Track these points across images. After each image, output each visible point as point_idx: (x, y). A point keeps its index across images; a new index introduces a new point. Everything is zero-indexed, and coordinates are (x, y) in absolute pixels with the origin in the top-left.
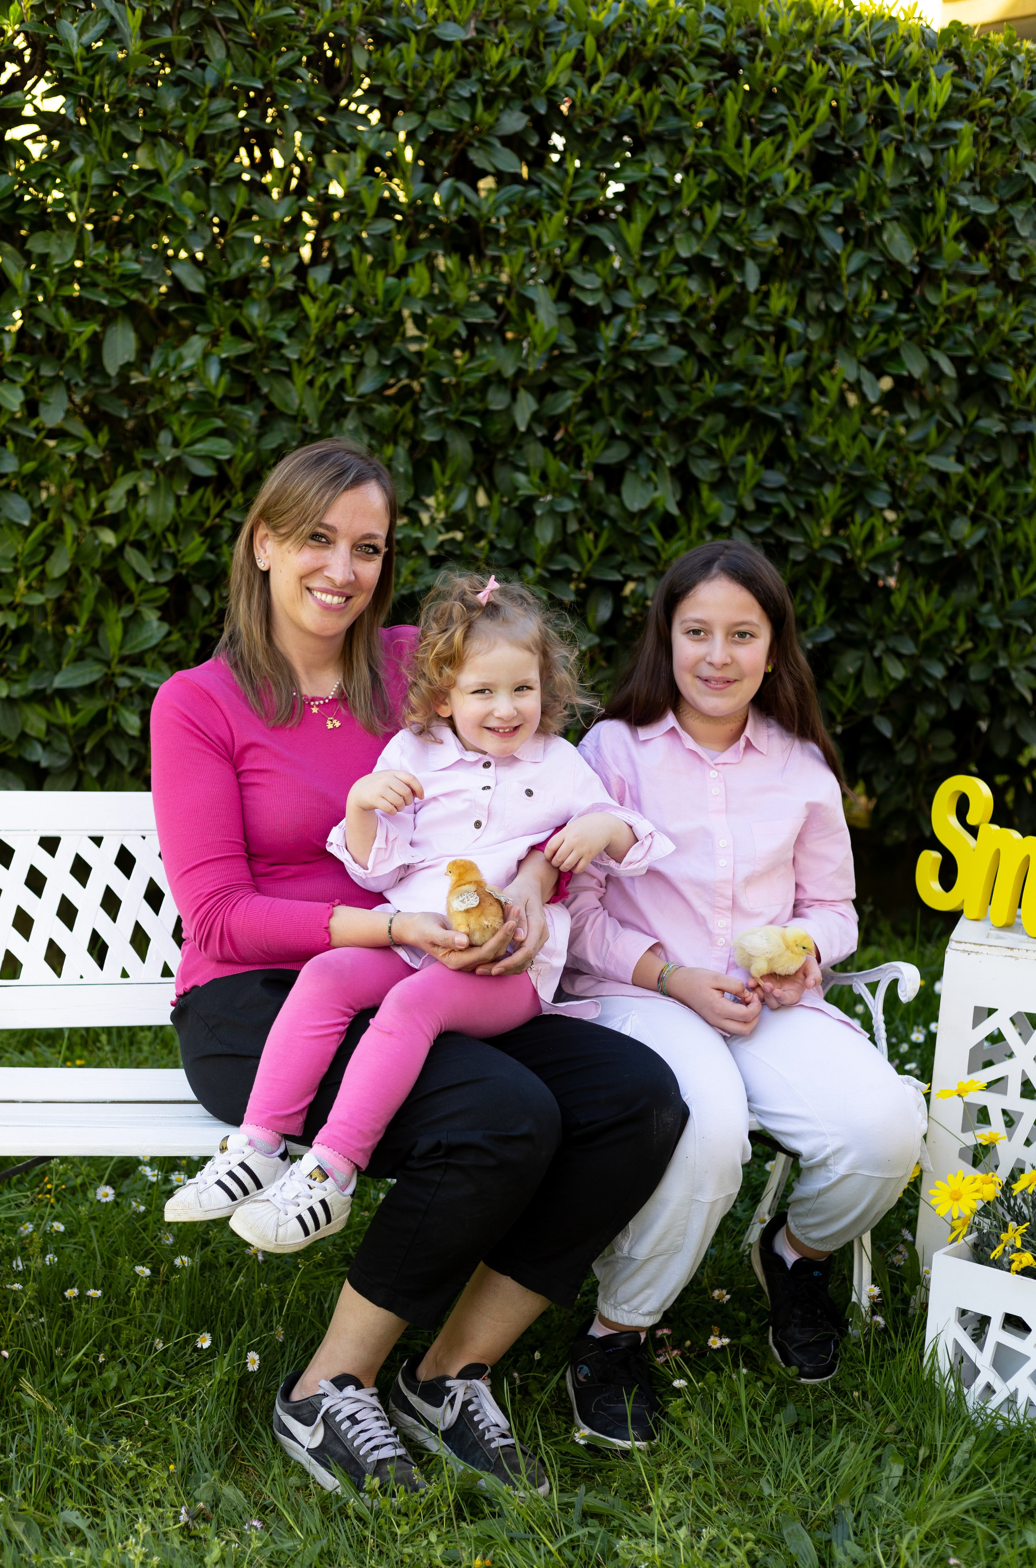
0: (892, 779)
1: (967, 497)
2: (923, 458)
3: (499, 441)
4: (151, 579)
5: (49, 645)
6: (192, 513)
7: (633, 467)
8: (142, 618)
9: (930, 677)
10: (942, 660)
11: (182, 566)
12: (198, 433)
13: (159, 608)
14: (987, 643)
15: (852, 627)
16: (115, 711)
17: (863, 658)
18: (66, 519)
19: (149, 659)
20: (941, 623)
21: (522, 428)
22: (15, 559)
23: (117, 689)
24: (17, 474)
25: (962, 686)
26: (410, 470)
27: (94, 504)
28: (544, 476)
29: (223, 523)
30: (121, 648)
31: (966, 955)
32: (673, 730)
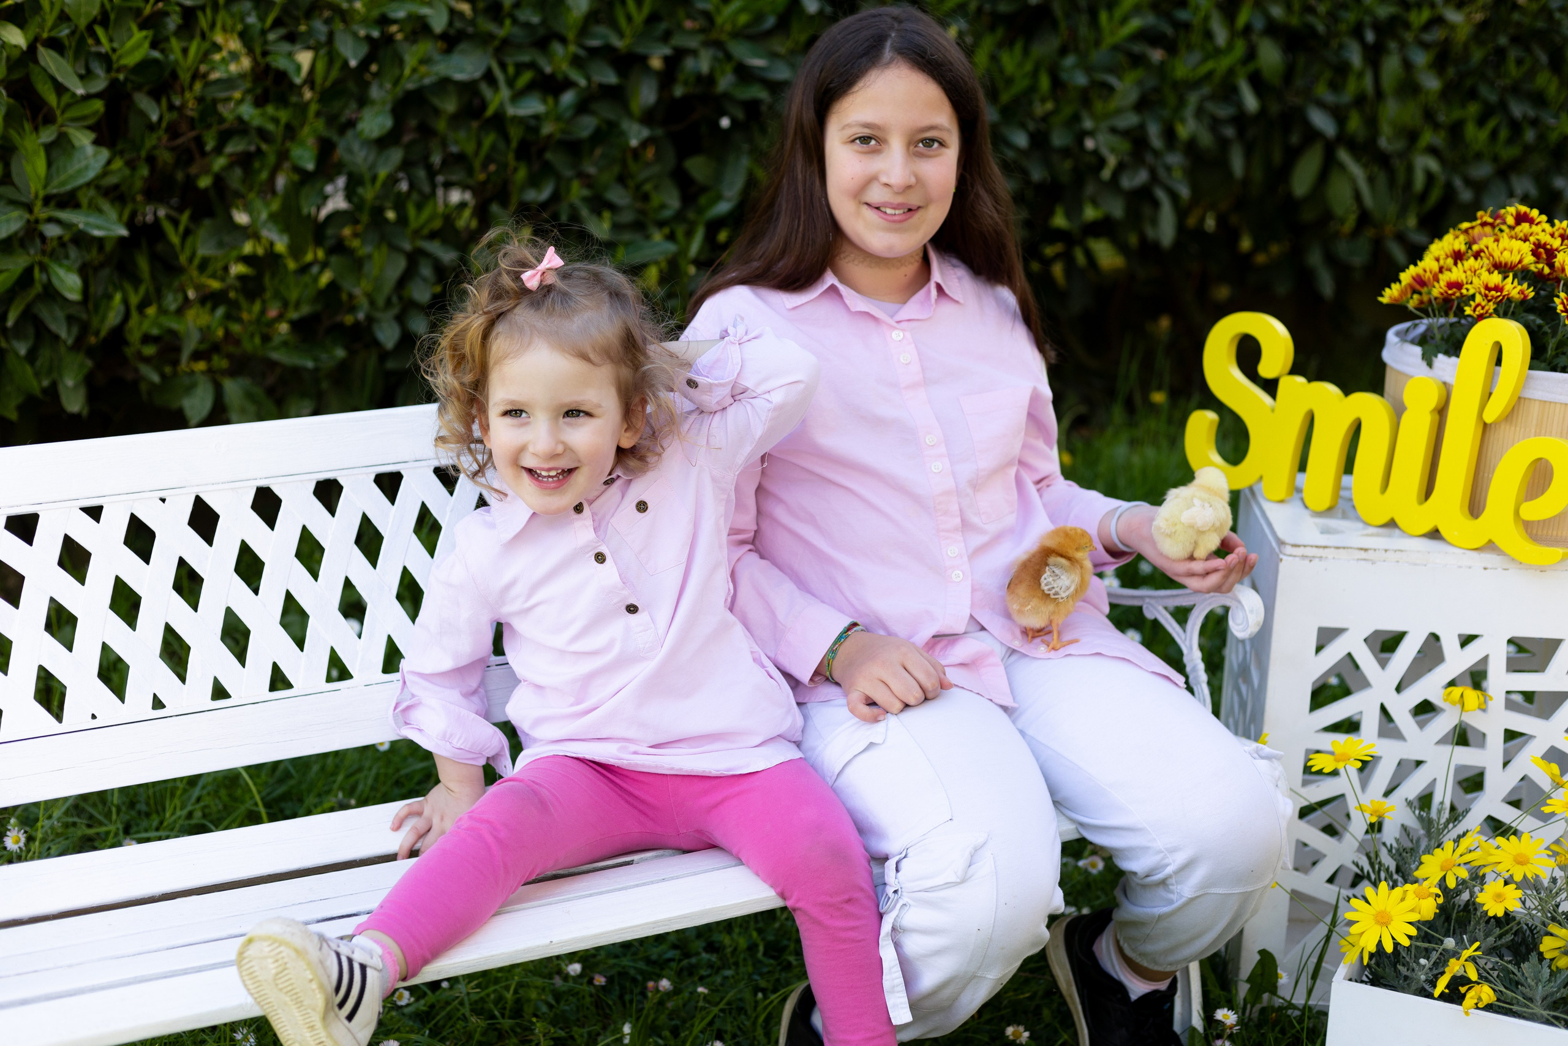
4: (80, 91)
8: (70, 144)
10: (1023, 126)
11: (118, 70)
13: (90, 128)
14: (1069, 103)
16: (44, 268)
19: (84, 198)
20: (1021, 85)
23: (43, 238)
25: (1045, 155)
29: (169, 9)
30: (45, 187)
31: (1307, 562)
32: (833, 288)
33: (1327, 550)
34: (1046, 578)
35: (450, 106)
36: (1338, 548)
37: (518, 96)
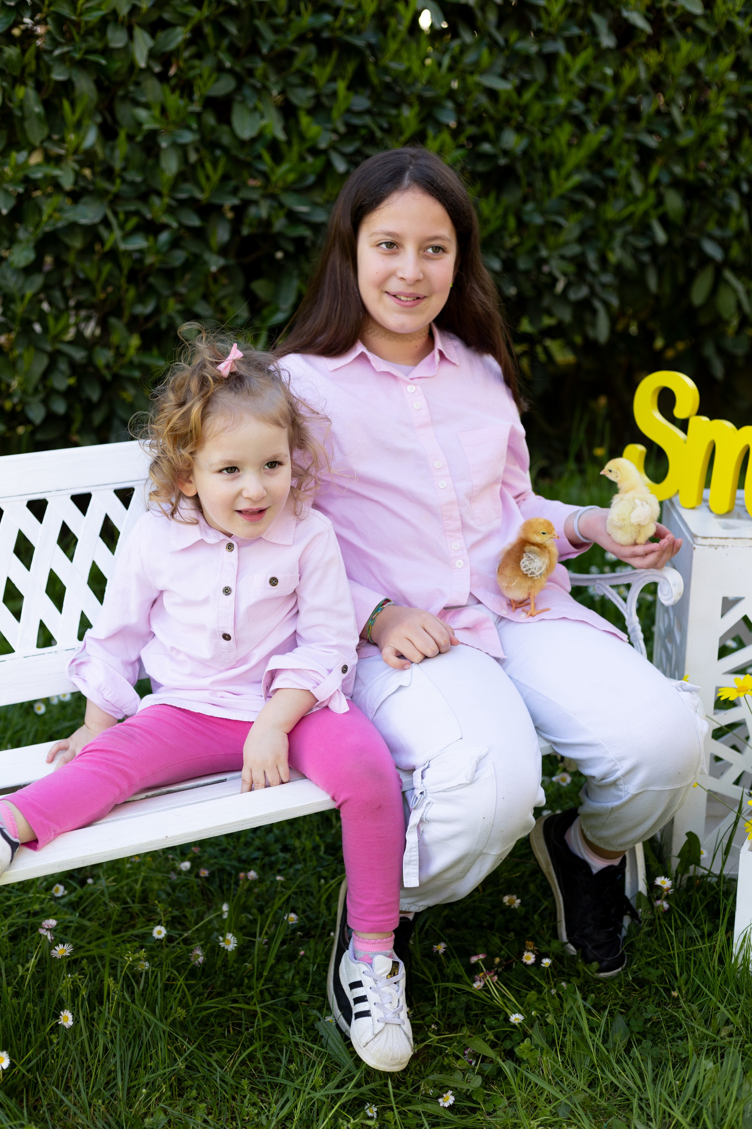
1: (512, 109)
2: (477, 78)
3: (119, 79)
7: (240, 99)
10: (497, 255)
14: (531, 238)
21: (142, 64)
25: (514, 276)
26: (42, 111)
28: (164, 111)
31: (713, 549)
32: (362, 355)
33: (727, 540)
34: (524, 562)
35: (77, 243)
36: (735, 538)
37: (127, 236)
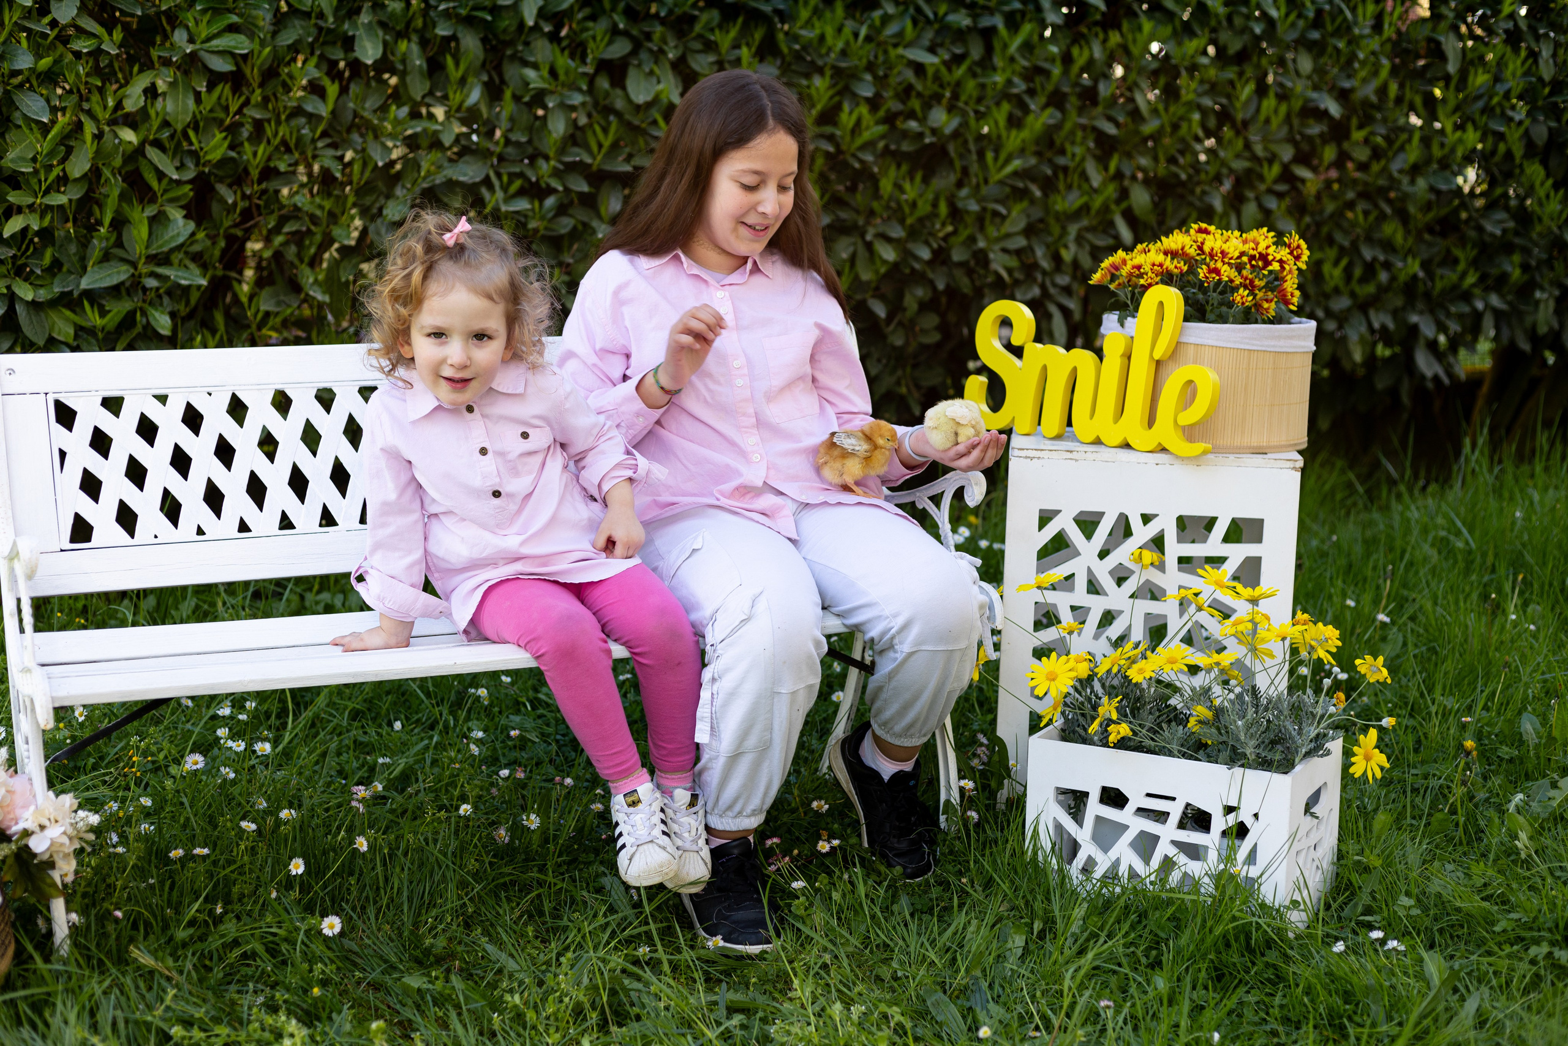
0: (884, 361)
1: (942, 86)
2: (900, 51)
3: (507, 38)
4: (175, 177)
5: (73, 248)
6: (211, 111)
7: (636, 62)
8: (168, 219)
9: (917, 258)
10: (927, 243)
11: (204, 165)
12: (214, 29)
13: (182, 207)
14: (966, 227)
15: (844, 215)
16: (144, 313)
17: (855, 244)
18: (83, 118)
19: (176, 258)
20: (924, 208)
21: (530, 23)
22: (34, 160)
23: (145, 290)
24: (32, 70)
25: (945, 269)
26: (425, 66)
27: (111, 103)
28: (553, 73)
29: (243, 120)
30: (147, 248)
31: (1029, 461)
32: (677, 259)
37: (508, 199)
